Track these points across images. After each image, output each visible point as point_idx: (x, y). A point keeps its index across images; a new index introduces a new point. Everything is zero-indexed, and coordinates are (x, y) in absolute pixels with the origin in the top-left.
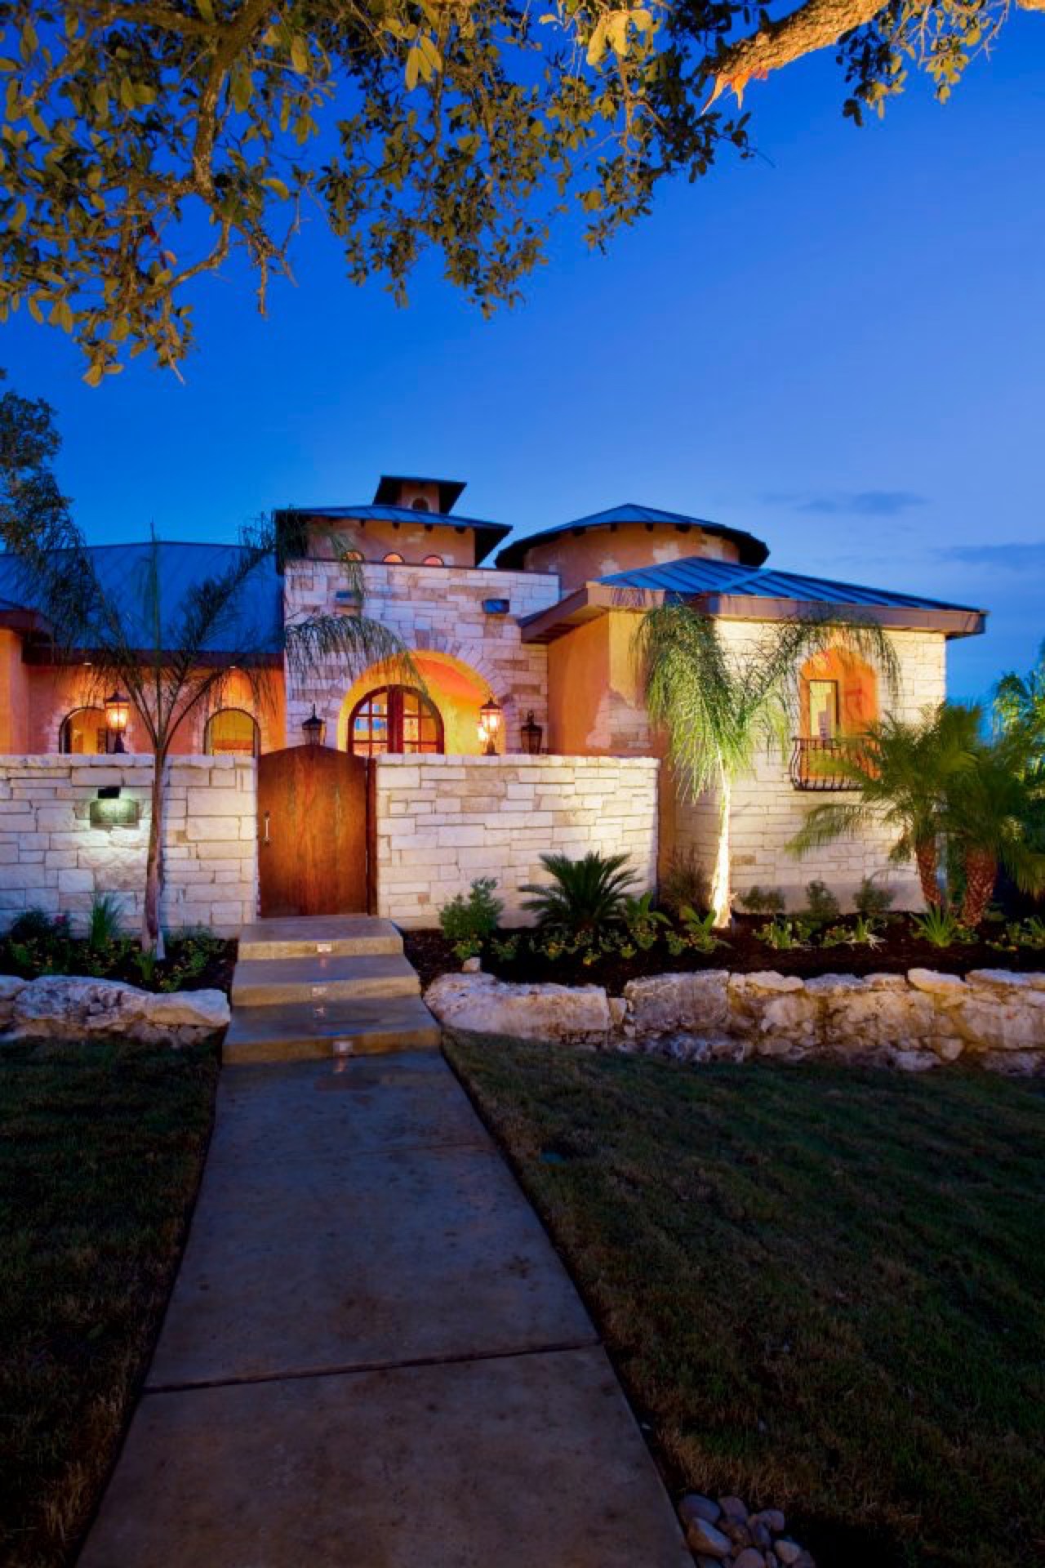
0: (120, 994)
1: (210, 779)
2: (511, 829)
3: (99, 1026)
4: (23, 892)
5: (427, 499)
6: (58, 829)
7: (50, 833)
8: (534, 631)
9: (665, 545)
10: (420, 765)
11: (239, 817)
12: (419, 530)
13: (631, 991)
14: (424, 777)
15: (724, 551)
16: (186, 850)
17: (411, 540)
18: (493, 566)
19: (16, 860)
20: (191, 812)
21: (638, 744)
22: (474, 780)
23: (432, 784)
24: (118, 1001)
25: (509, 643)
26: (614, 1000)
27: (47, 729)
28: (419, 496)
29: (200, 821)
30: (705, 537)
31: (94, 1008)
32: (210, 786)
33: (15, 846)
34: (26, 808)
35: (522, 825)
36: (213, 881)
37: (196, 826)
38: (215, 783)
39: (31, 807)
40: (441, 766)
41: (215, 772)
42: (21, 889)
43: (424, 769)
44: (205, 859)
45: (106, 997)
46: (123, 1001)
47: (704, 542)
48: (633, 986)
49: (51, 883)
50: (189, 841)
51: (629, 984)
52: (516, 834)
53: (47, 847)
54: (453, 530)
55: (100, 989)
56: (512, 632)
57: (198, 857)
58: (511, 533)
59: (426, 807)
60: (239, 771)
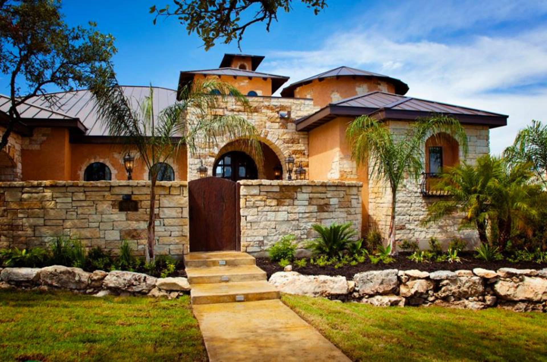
0: (145, 277)
1: (170, 191)
2: (299, 213)
3: (137, 290)
4: (90, 240)
5: (246, 64)
6: (105, 213)
7: (102, 215)
8: (302, 126)
9: (361, 86)
10: (260, 185)
11: (182, 208)
12: (246, 80)
13: (357, 278)
14: (262, 190)
15: (388, 89)
16: (159, 222)
17: (242, 84)
18: (280, 96)
19: (87, 226)
20: (161, 206)
21: (352, 176)
22: (283, 192)
23: (265, 193)
24: (145, 280)
25: (290, 131)
26: (349, 282)
27: (79, 172)
28: (242, 63)
29: (164, 209)
30: (379, 82)
31: (135, 283)
32: (169, 194)
33: (87, 220)
34: (92, 204)
35: (303, 211)
36: (170, 236)
37: (163, 211)
38: (172, 193)
39: (94, 203)
40: (269, 185)
41: (172, 189)
42: (89, 239)
43: (261, 187)
44: (167, 226)
45: (140, 279)
46: (146, 280)
47: (380, 84)
48: (358, 276)
49: (102, 236)
50: (160, 218)
51: (356, 275)
52: (301, 215)
53: (100, 220)
54: (261, 79)
55: (137, 276)
56: (292, 127)
57: (164, 225)
58: (289, 80)
59: (262, 203)
60: (182, 188)
